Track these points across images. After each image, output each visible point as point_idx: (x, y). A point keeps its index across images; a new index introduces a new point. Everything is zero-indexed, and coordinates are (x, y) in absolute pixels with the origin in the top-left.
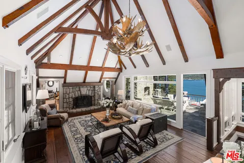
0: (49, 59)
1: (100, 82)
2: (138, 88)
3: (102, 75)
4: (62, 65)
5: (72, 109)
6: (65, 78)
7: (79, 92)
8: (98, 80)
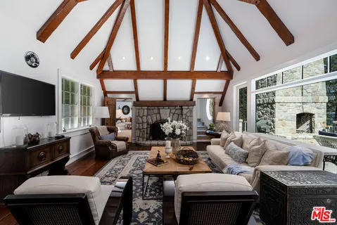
0: (111, 64)
1: (191, 100)
2: (277, 114)
3: (193, 88)
4: (127, 72)
5: (147, 140)
6: (136, 92)
7: (158, 116)
8: (187, 97)
